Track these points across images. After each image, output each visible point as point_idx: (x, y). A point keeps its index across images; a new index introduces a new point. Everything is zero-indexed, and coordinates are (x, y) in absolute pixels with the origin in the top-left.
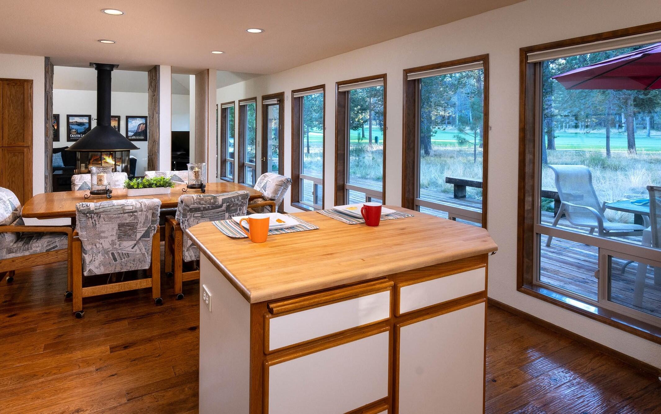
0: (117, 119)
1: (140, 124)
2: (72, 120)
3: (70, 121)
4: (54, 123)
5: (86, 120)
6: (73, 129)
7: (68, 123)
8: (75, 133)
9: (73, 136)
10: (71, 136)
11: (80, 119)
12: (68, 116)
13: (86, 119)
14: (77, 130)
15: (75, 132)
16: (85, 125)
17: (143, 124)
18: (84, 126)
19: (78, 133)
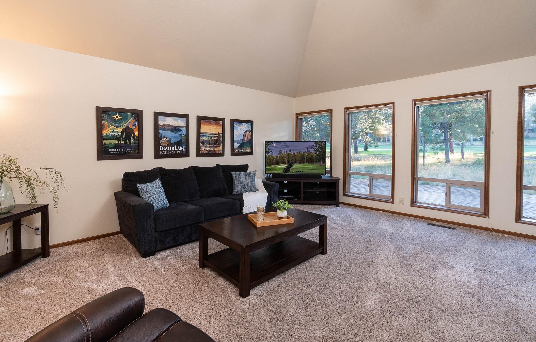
0: (221, 123)
1: (246, 132)
2: (162, 121)
3: (160, 123)
4: (135, 125)
5: (181, 123)
6: (164, 137)
7: (156, 126)
8: (167, 144)
9: (163, 149)
10: (162, 148)
11: (175, 120)
12: (157, 115)
13: (182, 121)
14: (170, 139)
15: (167, 141)
16: (181, 130)
17: (249, 131)
18: (180, 133)
19: (171, 145)
